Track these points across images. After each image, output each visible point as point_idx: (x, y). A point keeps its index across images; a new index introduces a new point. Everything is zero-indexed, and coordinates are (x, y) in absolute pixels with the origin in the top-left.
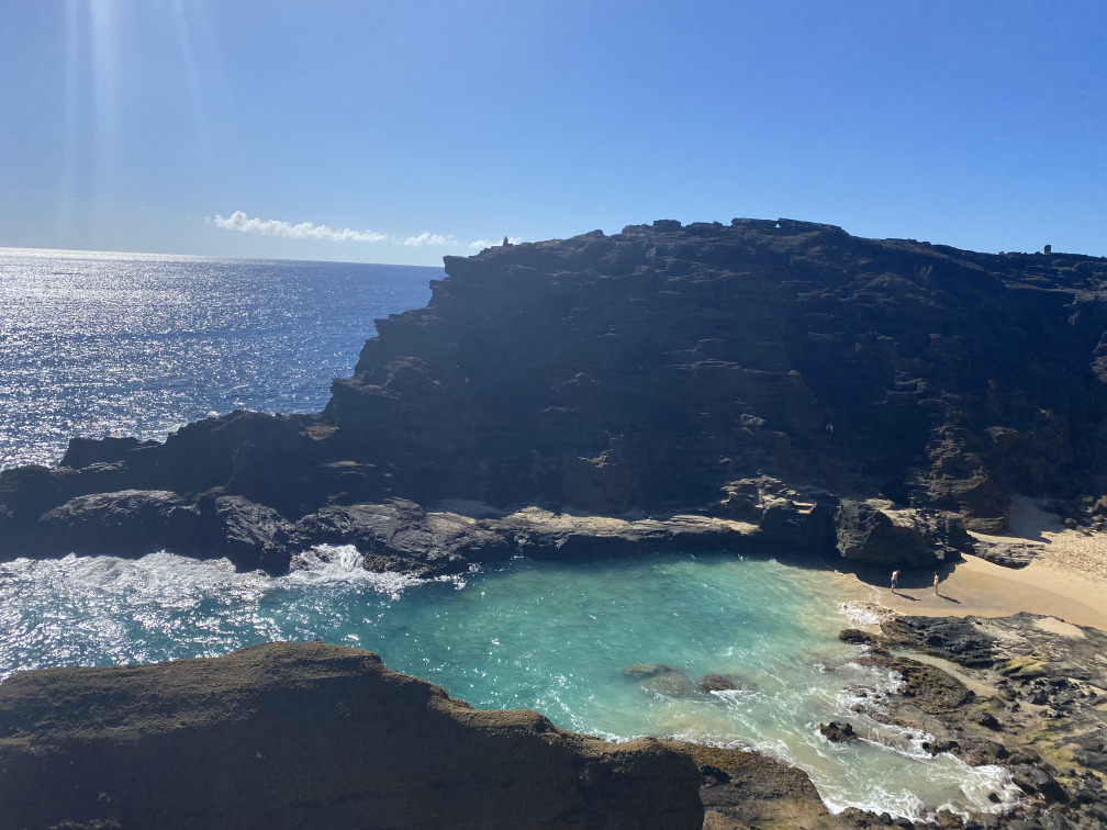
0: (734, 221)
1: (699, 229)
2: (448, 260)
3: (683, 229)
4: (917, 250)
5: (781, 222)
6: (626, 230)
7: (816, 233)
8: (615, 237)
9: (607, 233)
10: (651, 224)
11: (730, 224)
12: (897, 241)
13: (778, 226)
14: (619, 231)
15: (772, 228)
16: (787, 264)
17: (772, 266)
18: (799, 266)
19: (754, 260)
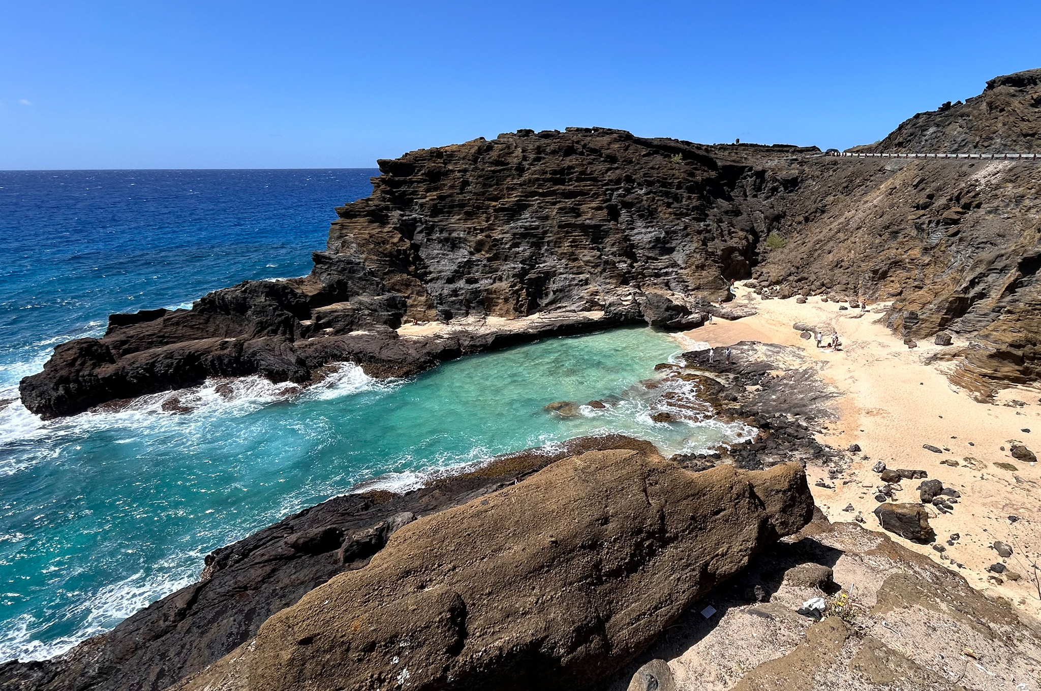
0: (567, 129)
1: (546, 135)
2: (382, 163)
3: (536, 135)
4: (673, 144)
5: (596, 129)
6: (500, 136)
7: (615, 135)
8: (494, 142)
9: (488, 139)
10: (516, 133)
12: (661, 139)
13: (593, 131)
14: (495, 138)
15: (589, 134)
16: (601, 155)
17: (593, 157)
18: (608, 156)
19: (582, 154)
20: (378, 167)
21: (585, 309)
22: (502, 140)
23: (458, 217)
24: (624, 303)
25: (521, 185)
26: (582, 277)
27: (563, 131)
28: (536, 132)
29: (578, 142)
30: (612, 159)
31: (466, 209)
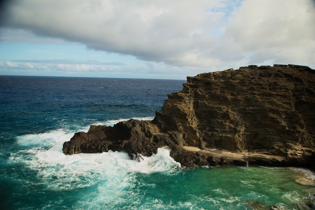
0: (274, 65)
1: (262, 68)
2: (188, 78)
3: (258, 68)
5: (289, 65)
6: (241, 68)
7: (301, 68)
8: (237, 70)
9: (235, 69)
10: (248, 66)
11: (273, 66)
13: (288, 67)
14: (238, 69)
15: (286, 67)
16: (292, 78)
17: (287, 78)
18: (296, 78)
19: (282, 77)
20: (186, 79)
21: (274, 154)
22: (242, 70)
23: (216, 102)
24: (298, 154)
25: (248, 90)
26: (274, 137)
27: (272, 66)
28: (258, 66)
29: (279, 71)
30: (298, 80)
31: (221, 99)
